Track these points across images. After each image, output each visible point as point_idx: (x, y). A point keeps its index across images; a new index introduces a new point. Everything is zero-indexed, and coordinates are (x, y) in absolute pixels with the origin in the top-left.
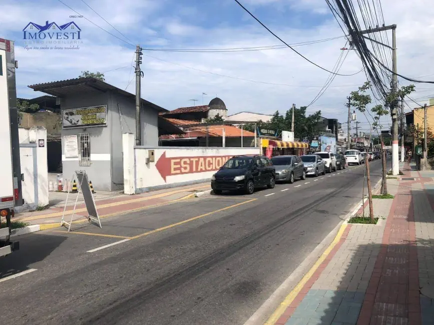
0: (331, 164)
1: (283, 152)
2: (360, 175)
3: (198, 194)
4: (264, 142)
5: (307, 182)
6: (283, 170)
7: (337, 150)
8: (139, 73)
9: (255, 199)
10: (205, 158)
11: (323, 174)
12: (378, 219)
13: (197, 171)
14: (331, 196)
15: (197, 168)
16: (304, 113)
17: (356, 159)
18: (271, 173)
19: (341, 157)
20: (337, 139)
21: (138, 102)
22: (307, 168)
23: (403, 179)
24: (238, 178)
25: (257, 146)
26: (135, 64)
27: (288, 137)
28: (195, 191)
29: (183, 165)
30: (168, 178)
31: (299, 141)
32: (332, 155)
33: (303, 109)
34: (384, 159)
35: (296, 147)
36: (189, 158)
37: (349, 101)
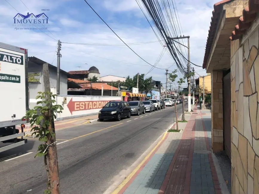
0: (158, 106)
1: (133, 98)
2: (172, 112)
3: (91, 121)
4: (124, 94)
5: (146, 115)
6: (135, 109)
7: (160, 98)
8: (59, 55)
9: (122, 123)
10: (92, 102)
11: (154, 111)
12: (180, 130)
13: (88, 109)
14: (159, 121)
15: (88, 107)
16: (143, 77)
17: (170, 103)
18: (128, 110)
19: (162, 102)
20: (160, 92)
21: (58, 71)
22: (146, 107)
23: (193, 114)
24: (113, 113)
25: (120, 96)
26: (57, 50)
27: (135, 91)
28: (89, 119)
29: (81, 106)
30: (73, 112)
31: (141, 93)
32: (158, 101)
33: (143, 75)
34: (183, 103)
35: (139, 96)
36: (84, 102)
37: (167, 72)
